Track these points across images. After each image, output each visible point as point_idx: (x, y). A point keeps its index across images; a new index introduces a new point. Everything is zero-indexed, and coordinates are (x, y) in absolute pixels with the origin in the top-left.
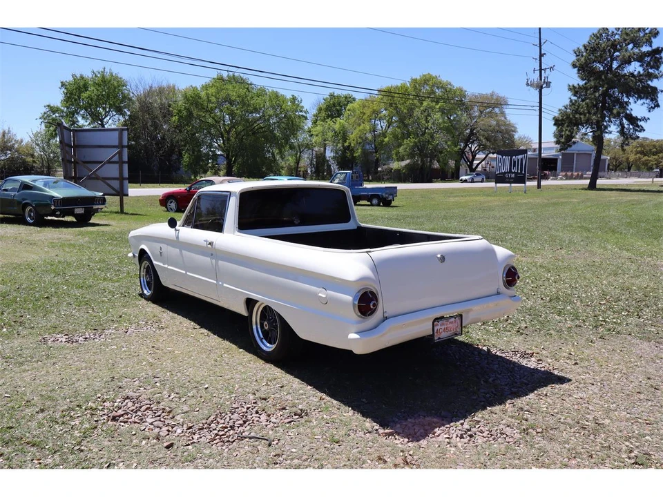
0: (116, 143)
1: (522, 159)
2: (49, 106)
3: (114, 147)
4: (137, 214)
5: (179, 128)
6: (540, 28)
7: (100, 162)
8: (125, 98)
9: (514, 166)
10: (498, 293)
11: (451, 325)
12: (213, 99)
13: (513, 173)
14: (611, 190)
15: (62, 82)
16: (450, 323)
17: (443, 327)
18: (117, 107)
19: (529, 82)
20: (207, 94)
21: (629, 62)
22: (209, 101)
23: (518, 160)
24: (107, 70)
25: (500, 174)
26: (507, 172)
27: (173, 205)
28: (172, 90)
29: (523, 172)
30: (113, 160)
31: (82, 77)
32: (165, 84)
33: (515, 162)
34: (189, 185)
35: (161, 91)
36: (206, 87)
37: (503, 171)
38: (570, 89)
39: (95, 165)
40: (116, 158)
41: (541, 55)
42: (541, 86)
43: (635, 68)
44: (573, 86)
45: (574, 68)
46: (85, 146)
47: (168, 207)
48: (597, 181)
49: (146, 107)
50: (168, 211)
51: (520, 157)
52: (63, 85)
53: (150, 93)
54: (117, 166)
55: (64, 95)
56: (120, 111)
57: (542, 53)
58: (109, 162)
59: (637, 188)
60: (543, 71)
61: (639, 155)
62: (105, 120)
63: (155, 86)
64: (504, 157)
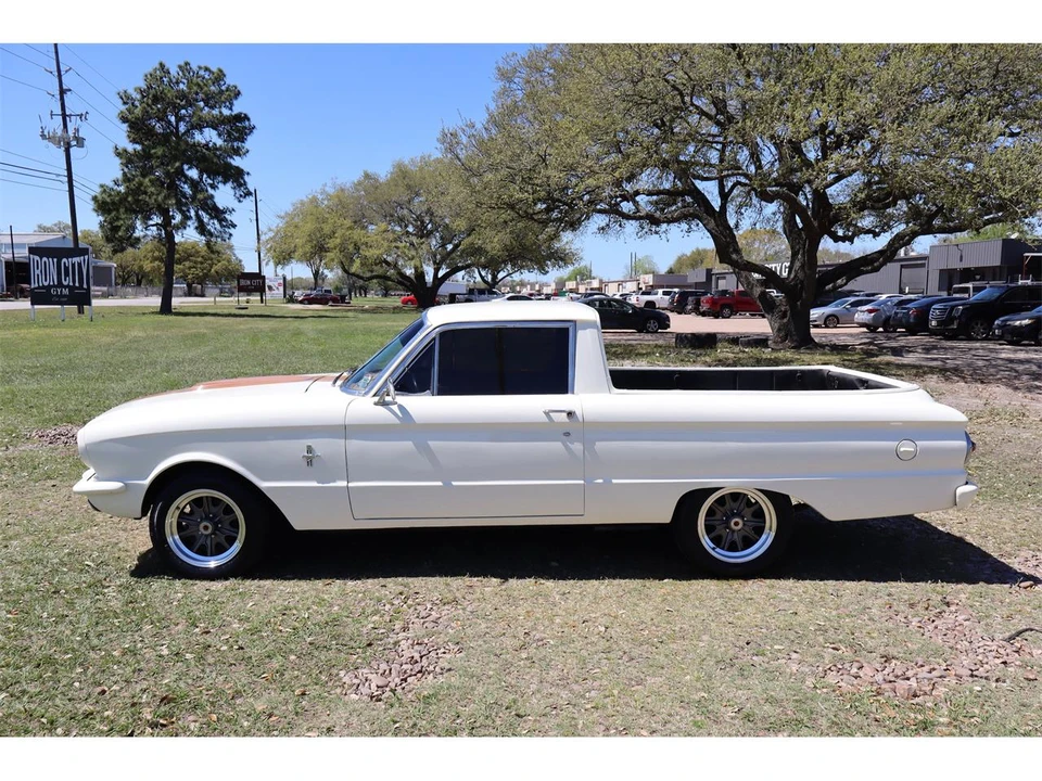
1: (79, 264)
6: (56, 45)
9: (67, 274)
13: (65, 287)
14: (194, 314)
19: (46, 133)
21: (200, 128)
23: (73, 265)
25: (39, 288)
26: (54, 286)
29: (85, 286)
33: (66, 269)
37: (46, 284)
38: (118, 155)
41: (62, 92)
42: (68, 144)
43: (209, 136)
44: (125, 151)
45: (124, 122)
48: (173, 299)
51: (76, 260)
57: (65, 87)
59: (226, 311)
60: (68, 119)
61: (157, 262)
64: (45, 259)
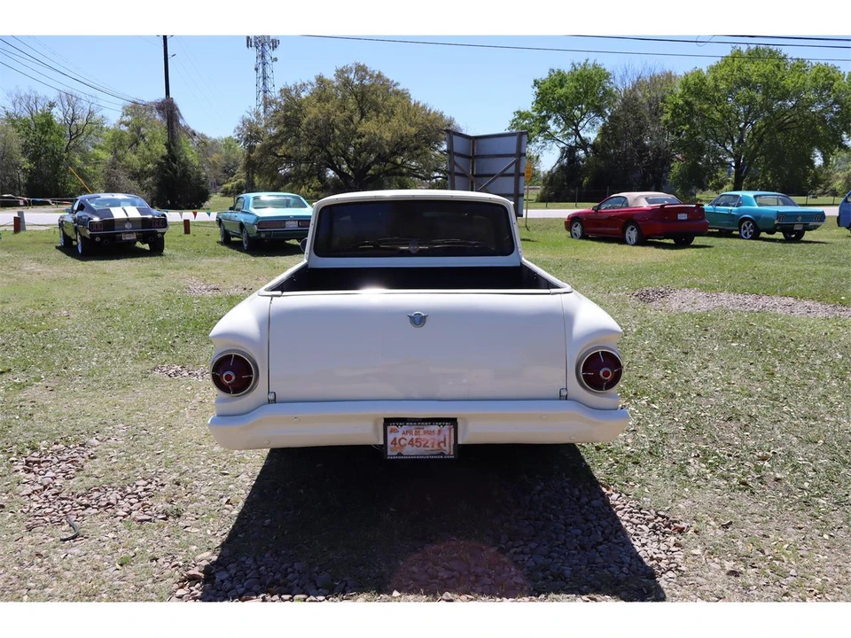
0: (514, 151)
2: (518, 112)
3: (511, 155)
4: (529, 240)
5: (671, 127)
7: (492, 175)
8: (608, 93)
10: (563, 397)
11: (427, 437)
12: (722, 86)
15: (535, 81)
16: (425, 432)
17: (409, 437)
18: (596, 107)
20: (715, 79)
22: (716, 88)
24: (591, 62)
27: (578, 230)
28: (669, 77)
30: (508, 171)
31: (559, 72)
32: (658, 72)
34: (597, 204)
35: (655, 81)
36: (713, 69)
39: (485, 179)
40: (512, 170)
46: (483, 157)
47: (573, 232)
49: (630, 103)
50: (572, 237)
52: (536, 83)
53: (638, 85)
54: (512, 179)
55: (535, 97)
56: (599, 111)
58: (503, 175)
62: (581, 124)
63: (646, 76)
